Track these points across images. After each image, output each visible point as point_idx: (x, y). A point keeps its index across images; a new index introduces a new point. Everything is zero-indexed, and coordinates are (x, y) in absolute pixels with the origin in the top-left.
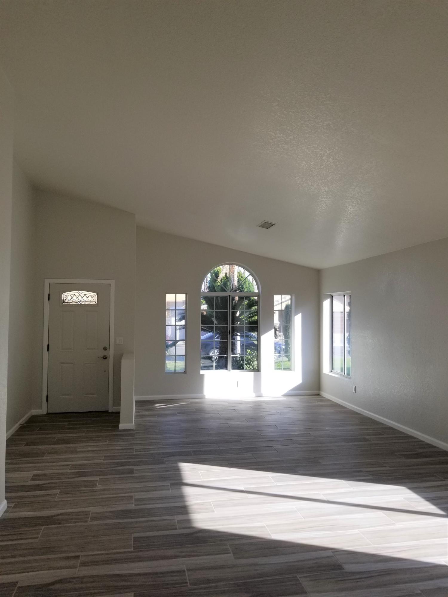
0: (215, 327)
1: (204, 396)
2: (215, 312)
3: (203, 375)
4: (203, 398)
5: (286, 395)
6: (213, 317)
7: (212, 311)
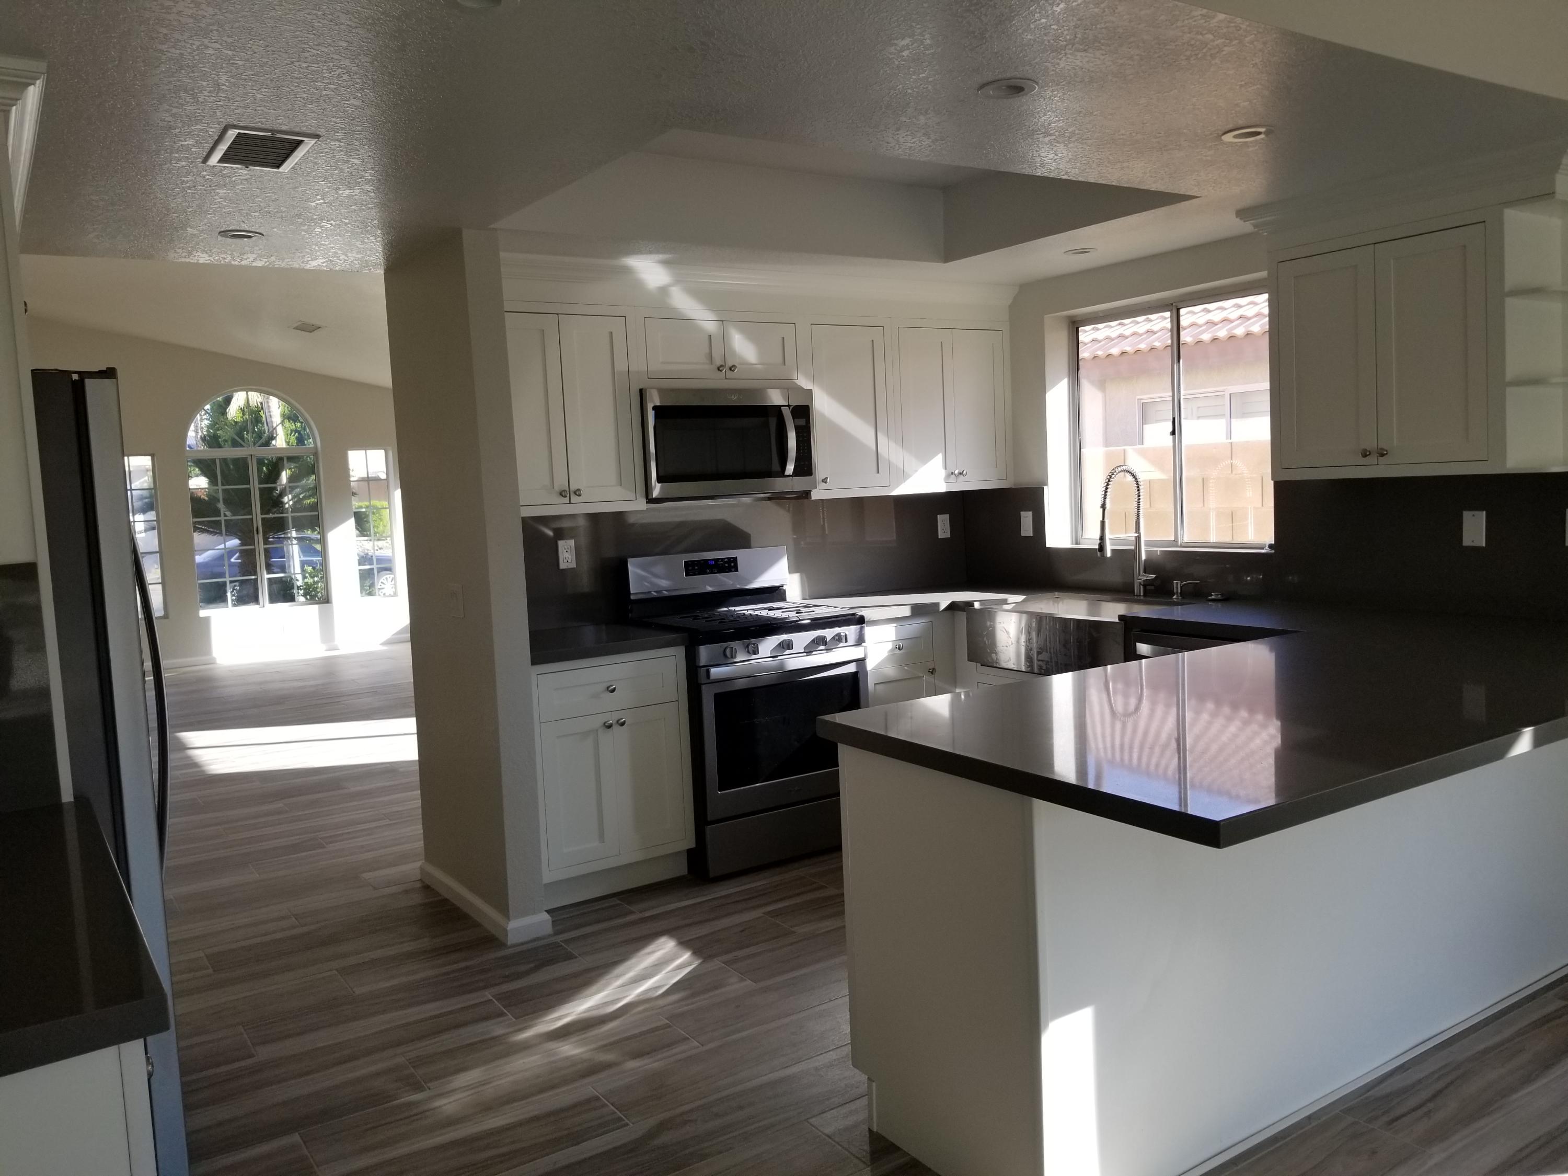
0: (225, 520)
1: (214, 659)
2: (222, 489)
3: (207, 620)
4: (213, 662)
5: (388, 643)
6: (219, 501)
7: (217, 488)
